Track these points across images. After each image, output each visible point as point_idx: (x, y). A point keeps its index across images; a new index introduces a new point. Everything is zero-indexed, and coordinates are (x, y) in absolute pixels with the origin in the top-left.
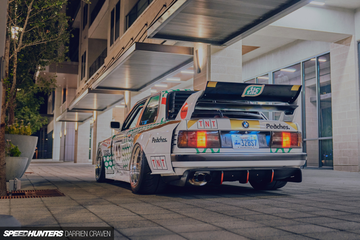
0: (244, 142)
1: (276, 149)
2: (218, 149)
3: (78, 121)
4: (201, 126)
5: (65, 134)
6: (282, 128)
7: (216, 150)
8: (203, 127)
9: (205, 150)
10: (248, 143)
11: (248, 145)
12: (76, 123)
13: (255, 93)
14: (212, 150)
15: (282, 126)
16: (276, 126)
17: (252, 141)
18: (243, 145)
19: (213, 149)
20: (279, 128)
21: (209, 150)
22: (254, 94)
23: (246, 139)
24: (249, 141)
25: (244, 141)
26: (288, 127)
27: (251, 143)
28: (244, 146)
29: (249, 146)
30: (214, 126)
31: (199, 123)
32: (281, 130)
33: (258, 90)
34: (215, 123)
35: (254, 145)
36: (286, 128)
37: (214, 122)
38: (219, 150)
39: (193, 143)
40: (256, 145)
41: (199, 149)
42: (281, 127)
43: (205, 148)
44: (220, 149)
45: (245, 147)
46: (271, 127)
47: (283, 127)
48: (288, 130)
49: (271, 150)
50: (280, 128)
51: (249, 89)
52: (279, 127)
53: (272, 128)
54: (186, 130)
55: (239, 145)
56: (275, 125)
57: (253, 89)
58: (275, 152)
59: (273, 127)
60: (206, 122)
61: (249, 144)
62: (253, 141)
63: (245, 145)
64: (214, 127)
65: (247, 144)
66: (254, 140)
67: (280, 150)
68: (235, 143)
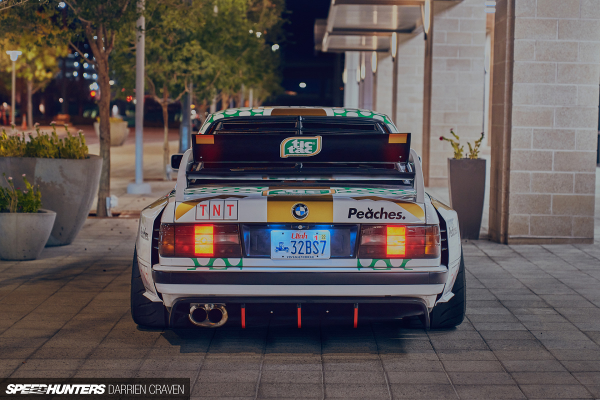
0: (298, 246)
1: (371, 260)
2: (239, 259)
3: (378, 51)
4: (203, 215)
5: (363, 77)
6: (386, 218)
7: (234, 261)
8: (206, 216)
9: (211, 262)
10: (307, 247)
11: (305, 252)
12: (375, 53)
13: (307, 151)
14: (227, 262)
15: (386, 213)
16: (372, 213)
17: (316, 244)
18: (294, 252)
19: (229, 259)
20: (378, 218)
21: (219, 263)
22: (305, 153)
23: (304, 240)
24: (308, 243)
25: (297, 242)
26: (403, 215)
27: (312, 247)
28: (297, 254)
29: (308, 255)
30: (230, 215)
31: (200, 209)
32: (383, 221)
33: (310, 145)
34: (234, 209)
35: (320, 252)
36: (396, 216)
37: (230, 206)
38: (241, 262)
39: (186, 248)
40: (322, 253)
41: (198, 259)
42: (384, 215)
43: (211, 257)
44: (243, 259)
45: (300, 255)
46: (359, 215)
47: (389, 215)
48: (401, 221)
49: (359, 262)
50: (381, 217)
51: (289, 144)
52: (378, 215)
53: (362, 217)
54: (173, 222)
55: (285, 252)
56: (370, 212)
57: (298, 145)
58: (369, 265)
59: (364, 216)
60: (214, 206)
61: (309, 249)
62: (318, 243)
63: (299, 253)
64: (231, 218)
65: (304, 250)
66: (321, 241)
67: (381, 263)
68: (277, 248)
